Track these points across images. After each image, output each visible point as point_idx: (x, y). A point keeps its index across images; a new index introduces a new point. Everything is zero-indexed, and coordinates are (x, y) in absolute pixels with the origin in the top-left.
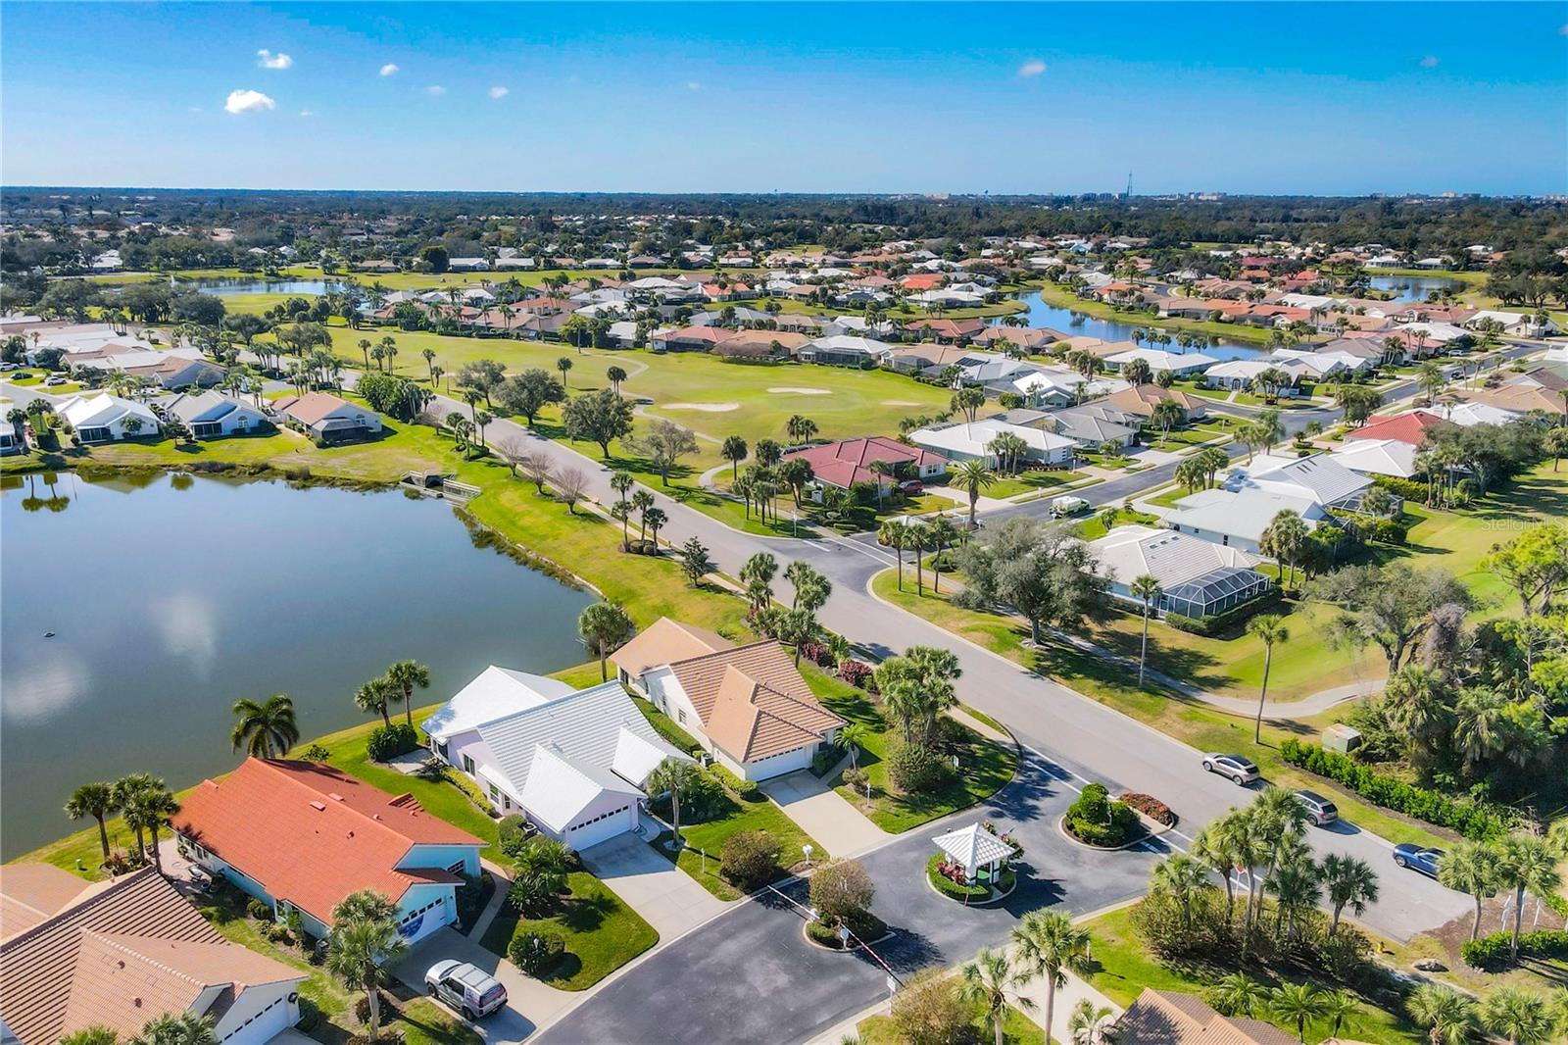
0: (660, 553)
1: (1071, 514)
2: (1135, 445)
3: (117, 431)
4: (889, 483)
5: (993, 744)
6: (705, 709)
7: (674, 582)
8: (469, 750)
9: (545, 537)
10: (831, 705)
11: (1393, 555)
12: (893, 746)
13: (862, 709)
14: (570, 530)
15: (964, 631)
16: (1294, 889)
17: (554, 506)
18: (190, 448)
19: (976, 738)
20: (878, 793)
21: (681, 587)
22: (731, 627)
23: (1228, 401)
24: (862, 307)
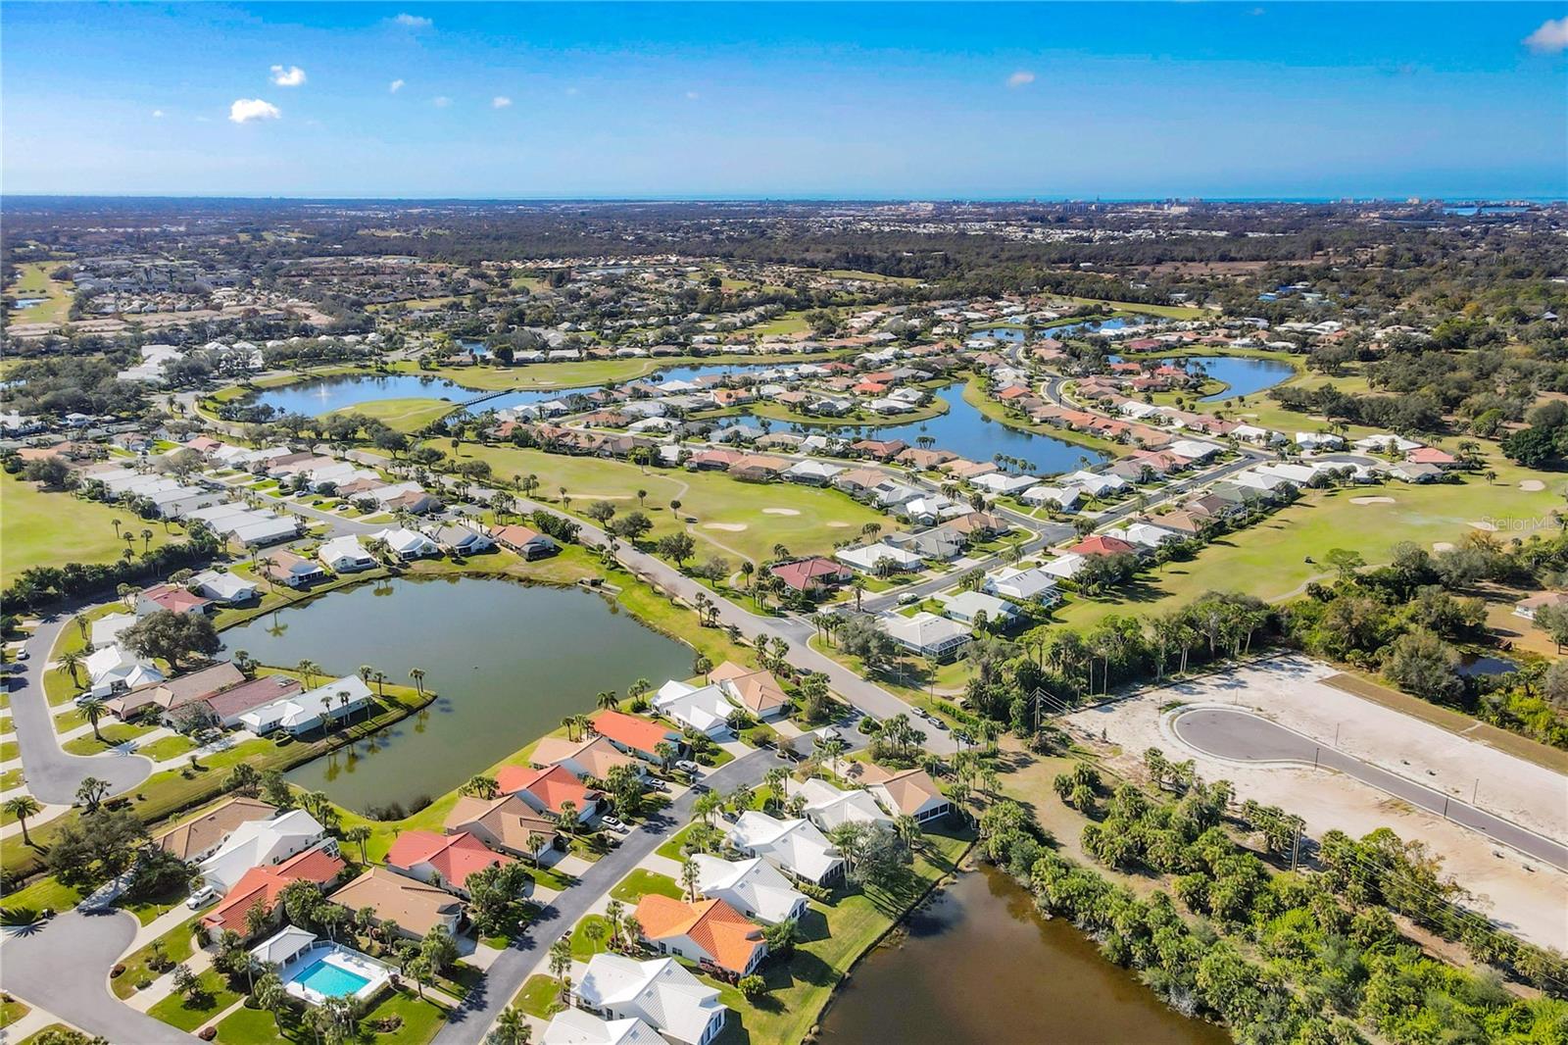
0: (717, 627)
1: (907, 602)
2: (958, 554)
3: (420, 553)
4: (822, 587)
5: (844, 706)
6: (744, 694)
7: (723, 642)
8: (669, 708)
9: (661, 618)
10: (787, 693)
11: (1042, 623)
12: (806, 706)
13: (798, 694)
14: (673, 613)
15: (842, 663)
16: (904, 739)
17: (662, 600)
18: (461, 562)
19: (837, 703)
20: (800, 721)
21: (728, 644)
22: (750, 663)
23: (1030, 516)
24: (829, 415)
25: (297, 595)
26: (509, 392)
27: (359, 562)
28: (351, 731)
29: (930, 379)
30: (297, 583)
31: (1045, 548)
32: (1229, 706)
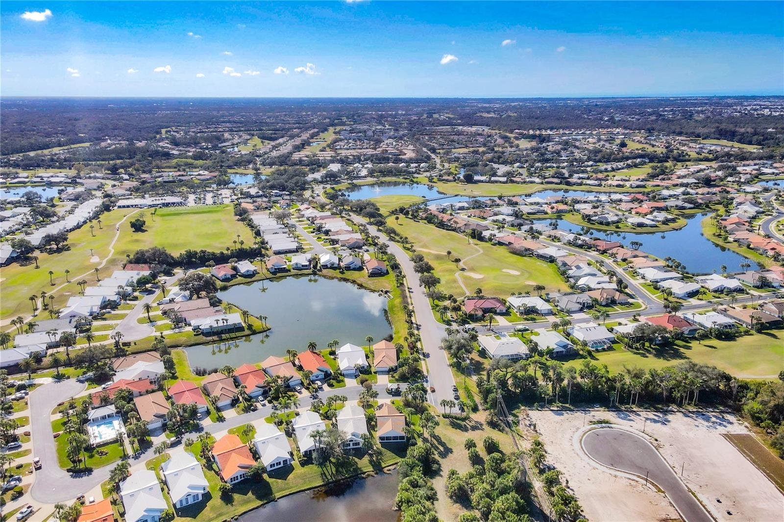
0: (412, 323)
2: (581, 310)
3: (329, 266)
5: (423, 375)
8: (339, 356)
11: (584, 357)
14: (401, 313)
18: (342, 273)
19: (421, 373)
20: (393, 377)
23: (653, 297)
24: (601, 223)
25: (271, 276)
26: (456, 196)
27: (303, 266)
28: (224, 336)
29: (690, 208)
30: (273, 270)
31: (634, 316)
32: (637, 432)
